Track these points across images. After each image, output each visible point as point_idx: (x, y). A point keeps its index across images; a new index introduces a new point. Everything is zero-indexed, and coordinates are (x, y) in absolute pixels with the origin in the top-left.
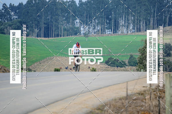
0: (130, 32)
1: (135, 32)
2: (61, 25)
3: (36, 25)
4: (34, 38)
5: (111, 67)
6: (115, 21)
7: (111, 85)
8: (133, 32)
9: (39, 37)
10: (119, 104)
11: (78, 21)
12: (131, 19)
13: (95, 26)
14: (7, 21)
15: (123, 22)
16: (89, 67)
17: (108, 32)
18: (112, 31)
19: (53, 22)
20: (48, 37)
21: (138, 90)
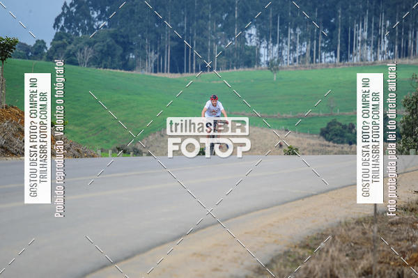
0: (383, 57)
1: (394, 57)
2: (212, 41)
3: (151, 42)
4: (146, 73)
5: (336, 145)
6: (345, 31)
7: (336, 189)
8: (389, 58)
9: (160, 71)
10: (355, 234)
11: (253, 31)
12: (385, 26)
13: (294, 44)
14: (82, 32)
15: (365, 34)
16: (281, 145)
17: (327, 58)
18: (336, 56)
19: (192, 35)
20: (181, 72)
21: (403, 199)
